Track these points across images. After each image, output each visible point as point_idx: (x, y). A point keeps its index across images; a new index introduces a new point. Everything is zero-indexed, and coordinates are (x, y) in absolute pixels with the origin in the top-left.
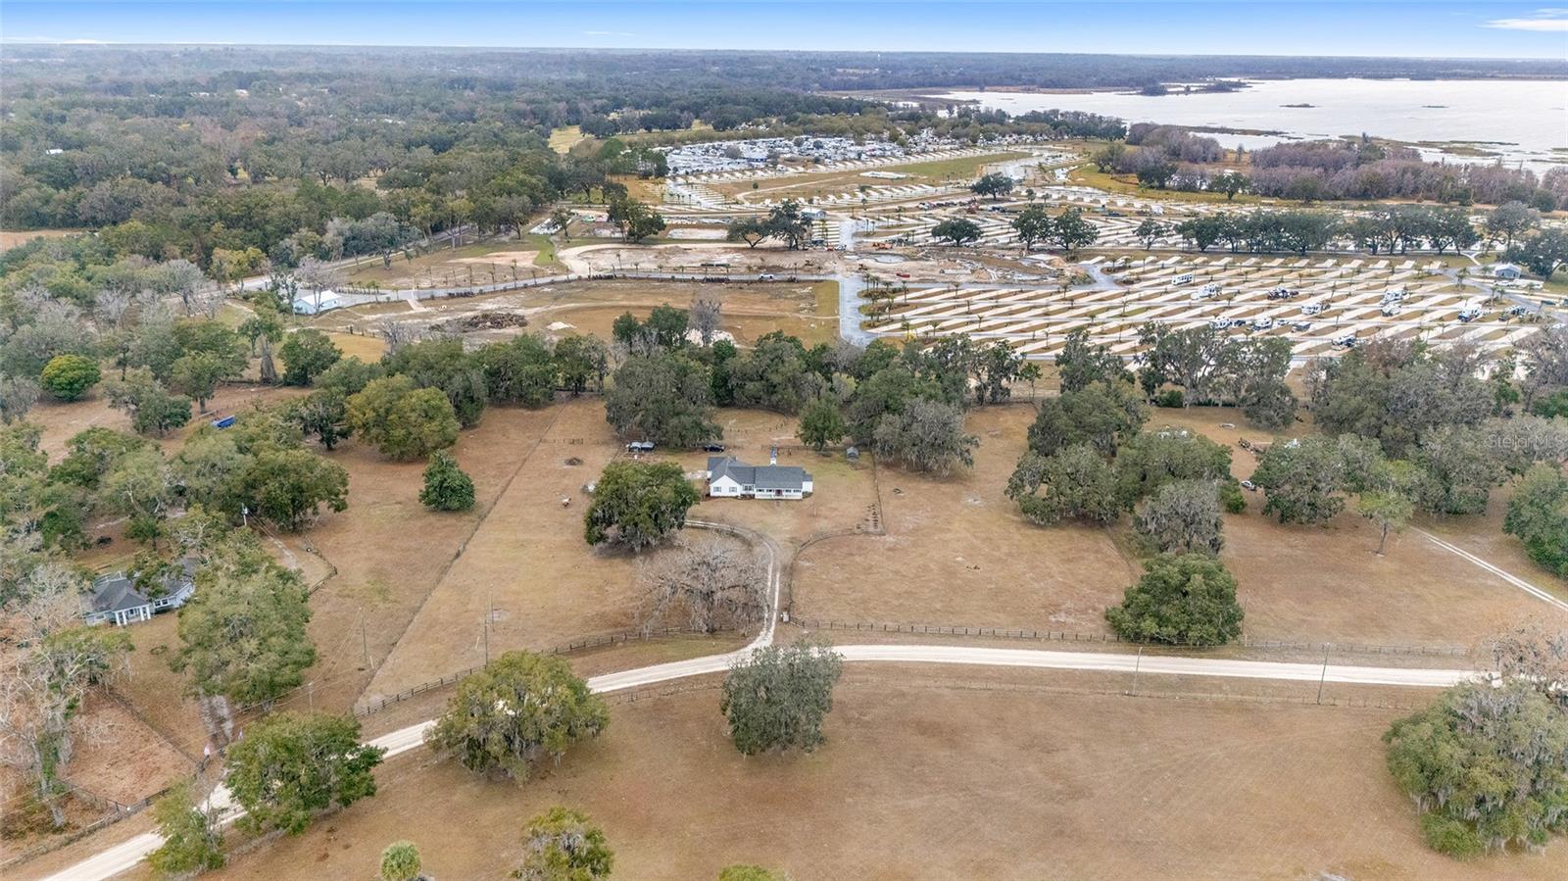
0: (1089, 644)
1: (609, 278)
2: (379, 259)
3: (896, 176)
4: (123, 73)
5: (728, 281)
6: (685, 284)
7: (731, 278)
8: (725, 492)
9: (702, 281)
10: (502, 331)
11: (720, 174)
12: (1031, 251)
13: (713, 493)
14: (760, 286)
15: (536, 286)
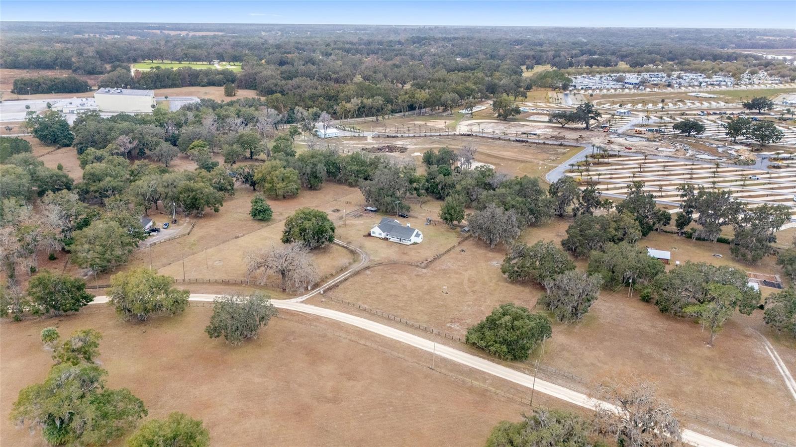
0: (447, 339)
1: (469, 135)
2: (374, 118)
3: (710, 96)
4: (383, 37)
5: (527, 142)
6: (503, 142)
7: (529, 140)
8: (377, 235)
9: (514, 141)
10: (392, 154)
11: (601, 90)
12: (736, 143)
13: (372, 234)
14: (543, 146)
15: (431, 136)
